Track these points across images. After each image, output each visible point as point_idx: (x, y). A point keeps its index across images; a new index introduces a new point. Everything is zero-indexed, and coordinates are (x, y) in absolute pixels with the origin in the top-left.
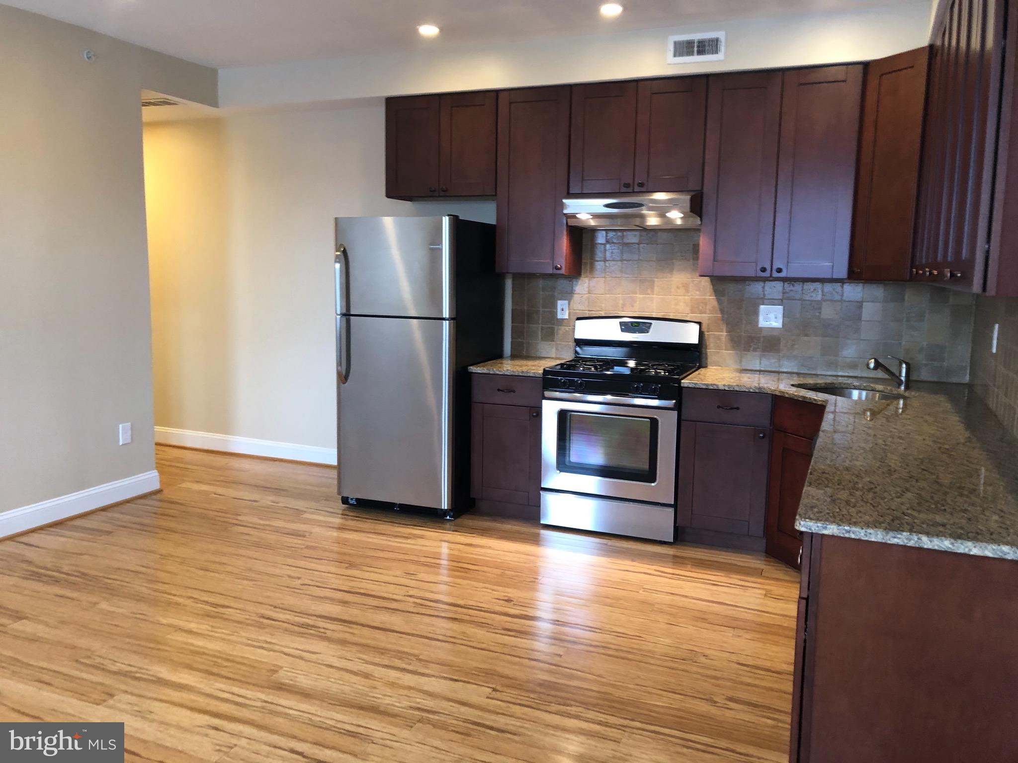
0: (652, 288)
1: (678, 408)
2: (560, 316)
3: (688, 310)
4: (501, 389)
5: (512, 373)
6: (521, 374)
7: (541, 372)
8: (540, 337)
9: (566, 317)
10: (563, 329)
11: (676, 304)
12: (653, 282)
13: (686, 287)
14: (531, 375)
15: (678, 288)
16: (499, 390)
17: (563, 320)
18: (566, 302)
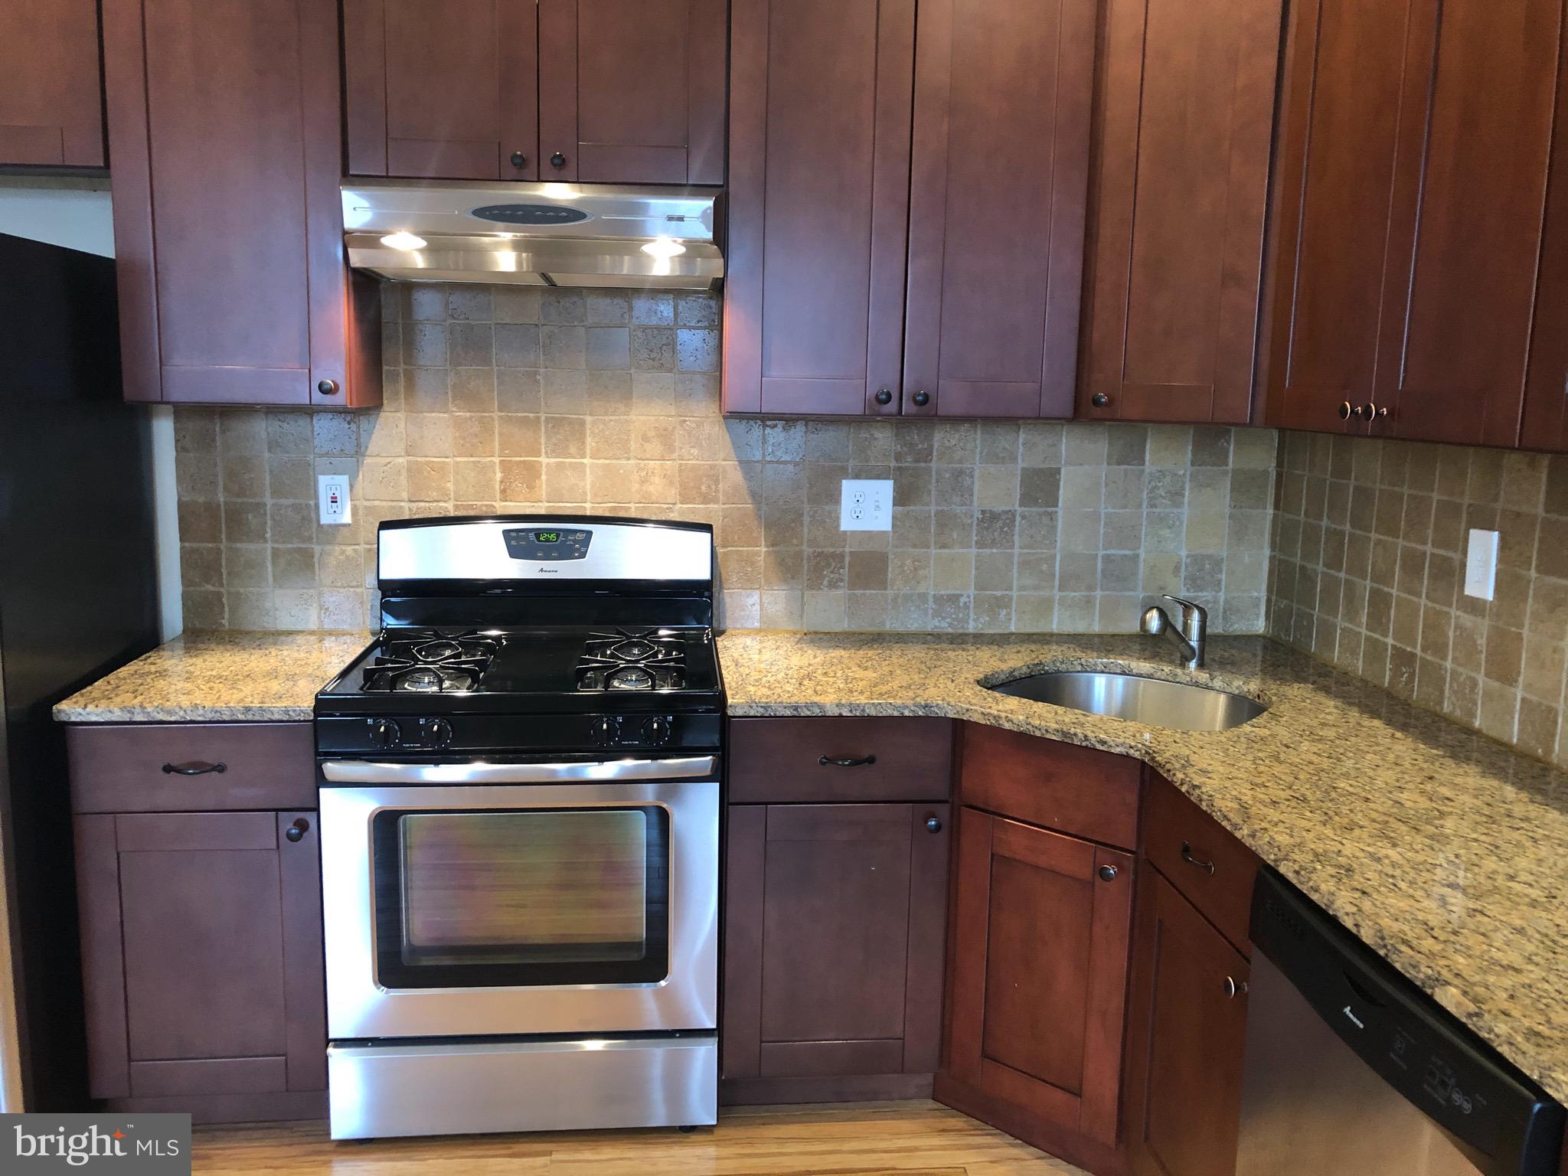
0: (582, 441)
1: (720, 774)
2: (326, 519)
3: (673, 493)
4: (175, 763)
5: (209, 716)
6: (241, 717)
7: (308, 704)
8: (271, 579)
9: (346, 518)
10: (337, 553)
11: (644, 481)
12: (583, 423)
13: (666, 437)
14: (276, 717)
15: (645, 438)
16: (168, 769)
17: (337, 527)
18: (343, 480)
